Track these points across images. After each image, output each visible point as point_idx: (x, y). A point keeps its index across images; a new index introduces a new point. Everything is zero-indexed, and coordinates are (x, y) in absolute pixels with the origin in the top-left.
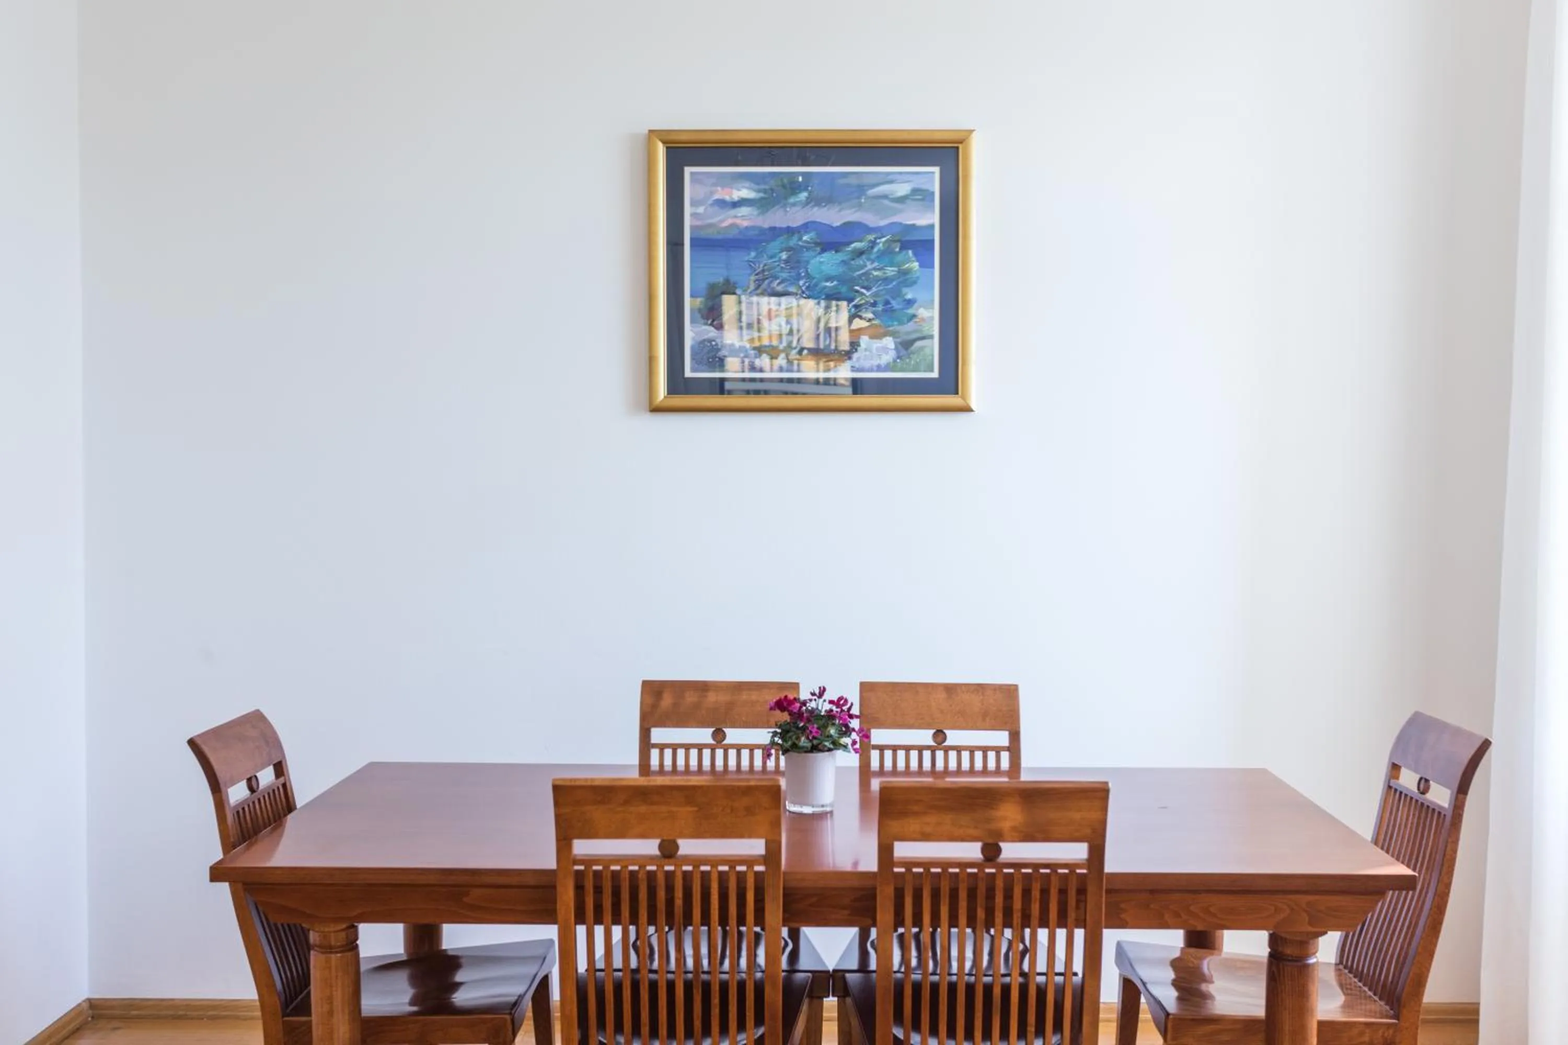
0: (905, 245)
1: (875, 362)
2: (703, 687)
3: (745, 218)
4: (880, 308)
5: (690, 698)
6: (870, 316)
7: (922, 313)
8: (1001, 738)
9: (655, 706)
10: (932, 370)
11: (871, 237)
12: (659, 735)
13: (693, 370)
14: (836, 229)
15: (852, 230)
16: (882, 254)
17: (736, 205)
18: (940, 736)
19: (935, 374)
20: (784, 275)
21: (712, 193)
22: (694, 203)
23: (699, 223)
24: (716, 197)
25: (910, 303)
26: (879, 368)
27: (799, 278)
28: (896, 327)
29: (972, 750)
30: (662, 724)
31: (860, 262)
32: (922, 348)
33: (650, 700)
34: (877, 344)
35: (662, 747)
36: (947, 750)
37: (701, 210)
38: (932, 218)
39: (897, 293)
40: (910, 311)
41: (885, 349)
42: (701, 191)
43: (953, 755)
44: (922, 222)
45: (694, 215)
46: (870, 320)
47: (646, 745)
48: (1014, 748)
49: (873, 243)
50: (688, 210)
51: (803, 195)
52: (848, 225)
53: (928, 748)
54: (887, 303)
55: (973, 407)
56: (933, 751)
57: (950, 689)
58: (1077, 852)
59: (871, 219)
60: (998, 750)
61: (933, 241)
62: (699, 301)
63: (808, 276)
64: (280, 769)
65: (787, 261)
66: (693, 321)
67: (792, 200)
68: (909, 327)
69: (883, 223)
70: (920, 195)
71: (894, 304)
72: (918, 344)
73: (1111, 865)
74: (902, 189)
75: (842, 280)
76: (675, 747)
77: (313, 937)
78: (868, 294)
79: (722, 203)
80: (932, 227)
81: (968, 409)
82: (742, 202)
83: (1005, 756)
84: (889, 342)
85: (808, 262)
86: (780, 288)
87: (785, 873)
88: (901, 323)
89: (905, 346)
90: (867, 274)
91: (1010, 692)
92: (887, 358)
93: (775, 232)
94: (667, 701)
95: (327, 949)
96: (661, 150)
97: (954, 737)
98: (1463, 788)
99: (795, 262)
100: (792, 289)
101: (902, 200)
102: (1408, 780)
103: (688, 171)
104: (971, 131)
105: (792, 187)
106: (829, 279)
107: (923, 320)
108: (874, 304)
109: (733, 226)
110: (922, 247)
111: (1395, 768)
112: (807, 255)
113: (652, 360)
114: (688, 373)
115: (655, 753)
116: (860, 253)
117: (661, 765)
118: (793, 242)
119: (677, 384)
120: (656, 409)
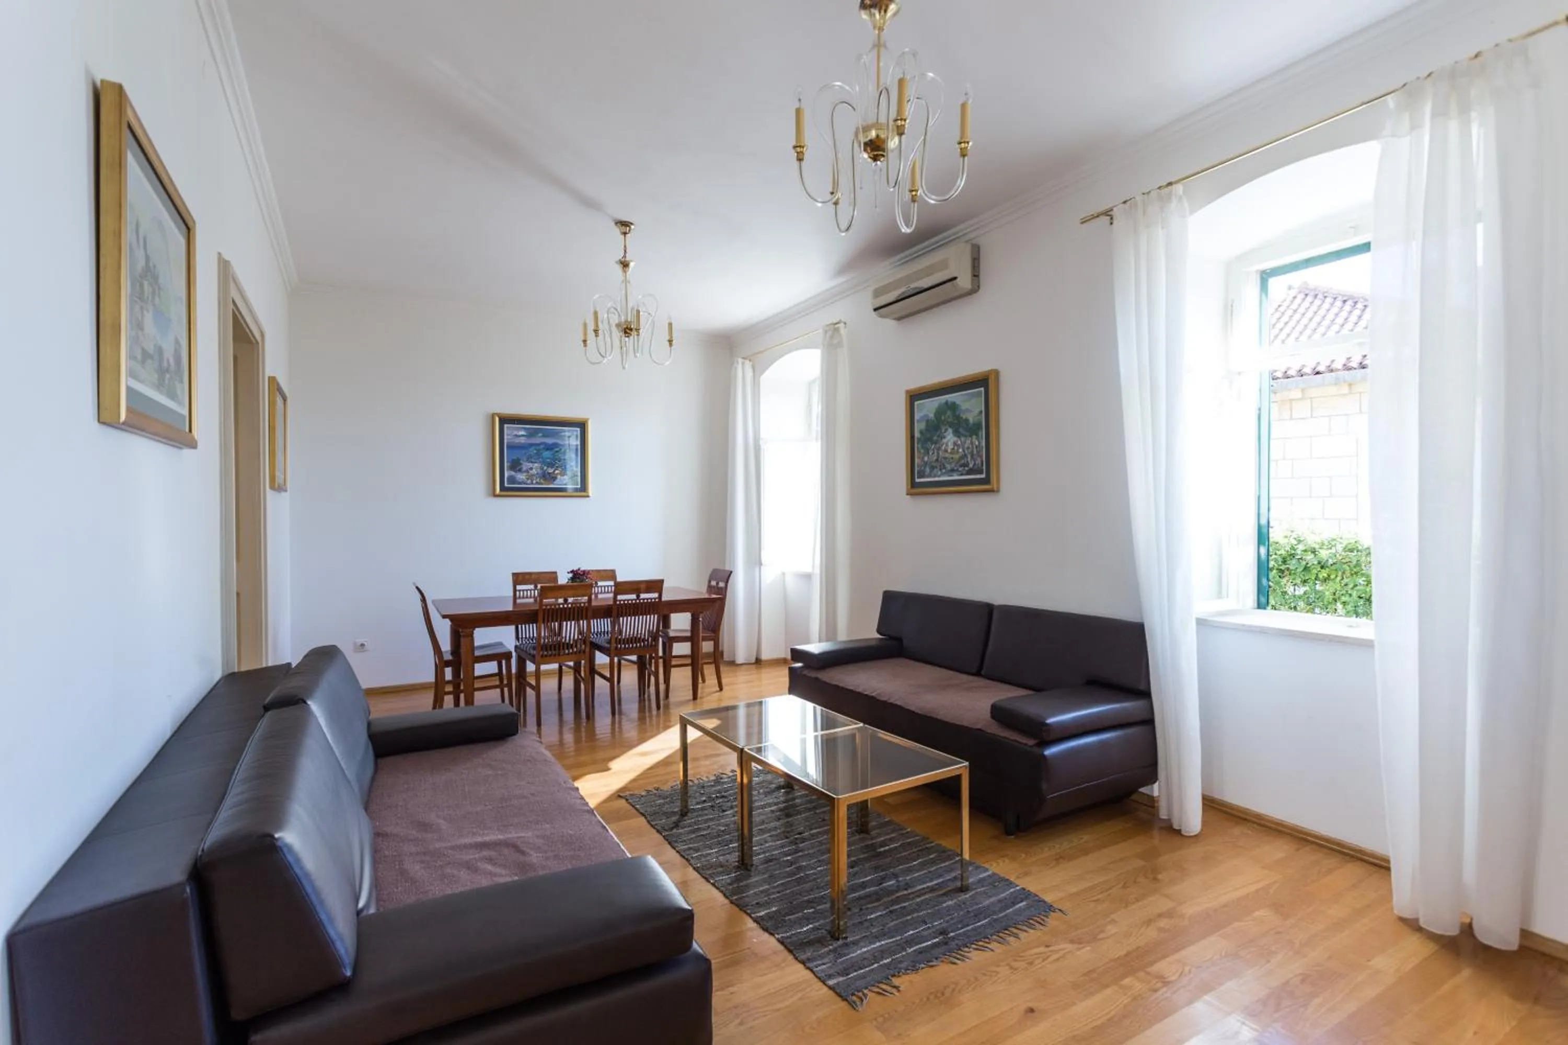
0: (570, 450)
1: (562, 483)
2: (530, 574)
3: (523, 440)
5: (527, 577)
7: (576, 469)
8: (611, 583)
9: (516, 580)
10: (578, 485)
12: (519, 587)
13: (508, 484)
14: (549, 445)
15: (555, 445)
17: (520, 436)
19: (579, 487)
20: (535, 457)
21: (513, 433)
22: (508, 435)
23: (509, 441)
25: (572, 466)
26: (563, 485)
27: (539, 458)
29: (605, 587)
30: (520, 584)
32: (576, 479)
33: (515, 578)
34: (562, 478)
35: (520, 591)
36: (598, 587)
37: (510, 437)
38: (578, 443)
40: (573, 468)
41: (565, 480)
42: (509, 432)
43: (600, 588)
44: (575, 444)
45: (507, 439)
46: (560, 471)
47: (515, 590)
49: (561, 449)
50: (506, 437)
51: (540, 435)
52: (553, 444)
54: (565, 466)
55: (590, 495)
57: (594, 571)
58: (656, 595)
59: (560, 442)
61: (578, 449)
62: (509, 464)
63: (542, 458)
65: (536, 453)
66: (508, 470)
67: (537, 436)
68: (572, 473)
69: (563, 443)
70: (575, 436)
71: (567, 466)
73: (664, 599)
74: (570, 434)
75: (552, 459)
76: (523, 591)
78: (559, 463)
79: (516, 436)
80: (578, 446)
81: (588, 496)
82: (523, 436)
84: (566, 477)
85: (541, 453)
86: (533, 461)
88: (568, 472)
89: (571, 479)
90: (559, 457)
91: (613, 571)
92: (565, 482)
93: (532, 445)
94: (520, 578)
96: (497, 419)
98: (727, 582)
99: (538, 454)
100: (537, 461)
101: (569, 437)
102: (713, 583)
103: (506, 426)
104: (588, 419)
105: (536, 432)
106: (548, 458)
107: (576, 471)
108: (561, 466)
109: (519, 443)
110: (576, 451)
111: (710, 582)
113: (495, 481)
114: (506, 485)
115: (518, 593)
116: (558, 451)
117: (527, 595)
118: (538, 448)
119: (503, 488)
120: (495, 496)
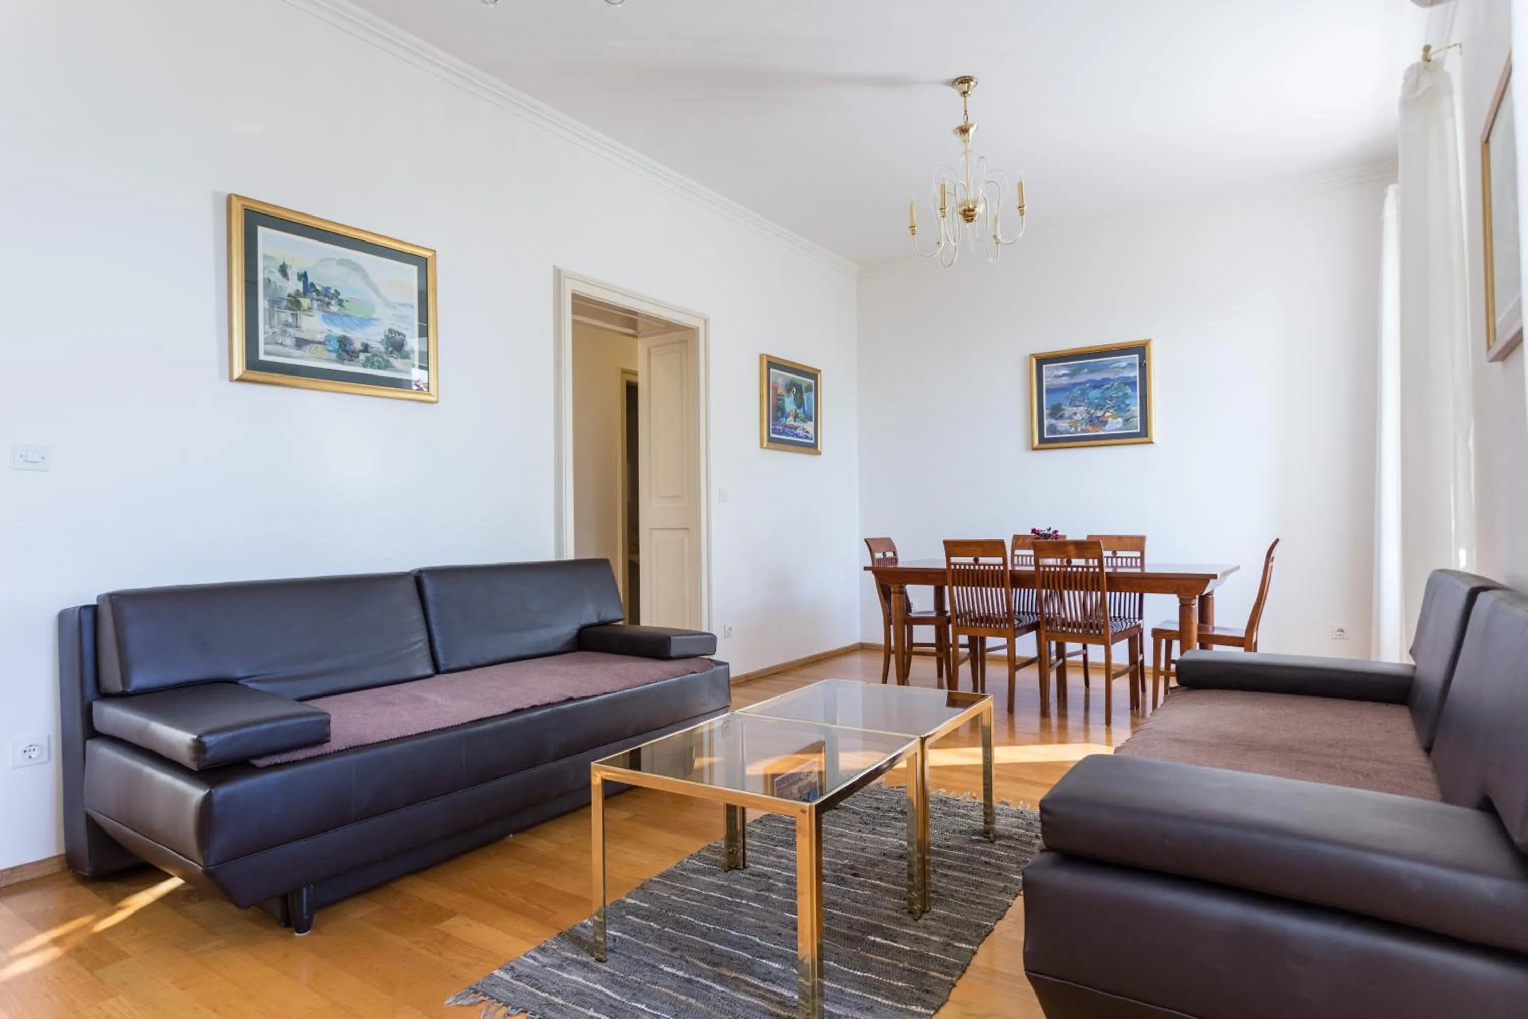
0: (1126, 384)
1: (1114, 428)
2: (1036, 536)
3: (1065, 381)
4: (1116, 408)
5: (1031, 539)
6: (1112, 411)
7: (1133, 408)
8: (1138, 554)
9: (1016, 543)
10: (1137, 428)
11: (1112, 382)
12: (1017, 552)
13: (1047, 435)
14: (1099, 381)
15: (1105, 381)
16: (1116, 389)
17: (1061, 376)
18: (1115, 553)
19: (1138, 430)
20: (1080, 399)
21: (1053, 373)
22: (1046, 377)
23: (1049, 384)
24: (1054, 374)
25: (1128, 405)
26: (1117, 430)
27: (1085, 399)
28: (1122, 414)
29: (1126, 559)
30: (1019, 548)
31: (1108, 392)
32: (1132, 422)
34: (1115, 421)
35: (1018, 556)
36: (1117, 558)
37: (1049, 379)
38: (1136, 373)
39: (1123, 402)
40: (1127, 408)
41: (1118, 423)
42: (1049, 373)
43: (1119, 560)
44: (1132, 375)
45: (1046, 381)
46: (1112, 412)
48: (1142, 558)
49: (1113, 385)
50: (1044, 380)
51: (1086, 371)
52: (1103, 379)
53: (1110, 557)
54: (1119, 406)
55: (1154, 441)
56: (1112, 558)
57: (1120, 538)
59: (1112, 376)
60: (1136, 558)
61: (1136, 382)
62: (1049, 411)
63: (1088, 399)
64: (895, 553)
65: (1081, 394)
66: (1047, 418)
67: (1082, 372)
68: (1127, 414)
69: (1116, 377)
70: (1131, 365)
71: (1122, 406)
72: (1131, 420)
74: (1124, 364)
75: (1101, 399)
76: (1022, 556)
77: (892, 590)
78: (1111, 403)
79: (1056, 376)
80: (1136, 376)
81: (1152, 442)
82: (1064, 375)
83: (1139, 561)
84: (1120, 420)
85: (1088, 394)
86: (1078, 404)
87: (1010, 571)
88: (1124, 413)
89: (1126, 421)
90: (1111, 396)
91: (1142, 539)
92: (1119, 426)
93: (1075, 385)
94: (1020, 541)
95: (895, 593)
96: (1034, 361)
97: (1120, 554)
99: (1084, 394)
100: (1083, 404)
101: (1123, 368)
103: (1044, 366)
104: (1150, 340)
105: (1082, 367)
106: (1097, 399)
107: (1133, 411)
108: (1114, 407)
109: (1060, 384)
110: (1131, 383)
112: (1088, 391)
113: (1032, 432)
114: (1046, 436)
116: (1108, 389)
118: (1083, 387)
119: (1042, 440)
120: (1034, 449)
